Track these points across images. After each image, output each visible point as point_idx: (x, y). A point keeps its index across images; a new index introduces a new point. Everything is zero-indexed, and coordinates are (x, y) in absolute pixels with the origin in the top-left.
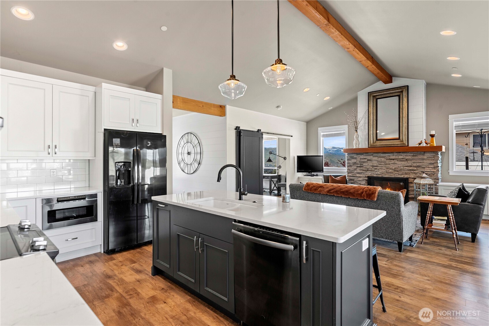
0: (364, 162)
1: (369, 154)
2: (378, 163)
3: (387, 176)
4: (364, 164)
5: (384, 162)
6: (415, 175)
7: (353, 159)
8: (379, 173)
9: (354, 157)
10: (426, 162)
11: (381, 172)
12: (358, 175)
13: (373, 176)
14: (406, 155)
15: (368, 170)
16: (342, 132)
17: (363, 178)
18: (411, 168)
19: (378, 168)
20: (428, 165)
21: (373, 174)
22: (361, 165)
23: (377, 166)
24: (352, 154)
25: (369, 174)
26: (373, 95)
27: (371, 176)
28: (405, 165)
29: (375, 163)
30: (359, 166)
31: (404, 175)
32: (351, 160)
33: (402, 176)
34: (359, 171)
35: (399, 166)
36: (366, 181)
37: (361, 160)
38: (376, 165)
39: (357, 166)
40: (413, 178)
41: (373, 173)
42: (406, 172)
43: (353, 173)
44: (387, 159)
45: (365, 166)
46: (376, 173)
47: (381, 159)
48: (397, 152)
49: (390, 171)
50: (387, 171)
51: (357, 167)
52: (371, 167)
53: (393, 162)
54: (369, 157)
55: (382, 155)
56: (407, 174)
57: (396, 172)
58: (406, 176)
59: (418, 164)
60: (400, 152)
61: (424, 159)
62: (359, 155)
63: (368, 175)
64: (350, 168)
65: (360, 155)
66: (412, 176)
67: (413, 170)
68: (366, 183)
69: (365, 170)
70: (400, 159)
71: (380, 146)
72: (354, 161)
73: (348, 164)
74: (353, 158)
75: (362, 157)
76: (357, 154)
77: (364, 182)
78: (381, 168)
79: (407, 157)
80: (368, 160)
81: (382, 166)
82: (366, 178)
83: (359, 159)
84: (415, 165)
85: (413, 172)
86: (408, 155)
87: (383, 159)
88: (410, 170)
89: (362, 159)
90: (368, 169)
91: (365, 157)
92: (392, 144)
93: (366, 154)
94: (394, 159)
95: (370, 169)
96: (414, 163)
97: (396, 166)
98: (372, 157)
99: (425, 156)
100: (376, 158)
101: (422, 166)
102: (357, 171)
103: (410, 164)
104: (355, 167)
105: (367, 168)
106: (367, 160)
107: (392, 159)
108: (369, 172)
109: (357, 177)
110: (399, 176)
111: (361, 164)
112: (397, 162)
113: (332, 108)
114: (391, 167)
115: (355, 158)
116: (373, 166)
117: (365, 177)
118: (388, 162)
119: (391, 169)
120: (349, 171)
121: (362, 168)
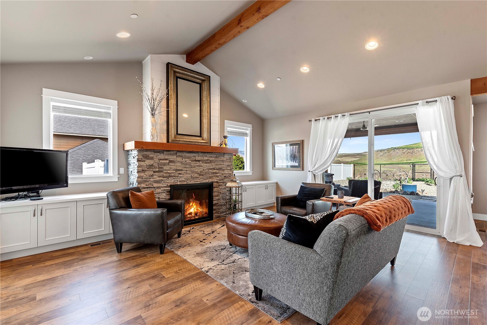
0: (165, 164)
1: (171, 153)
2: (182, 166)
3: (192, 182)
4: (165, 168)
5: (189, 164)
6: (218, 178)
7: (148, 159)
8: (183, 179)
9: (150, 156)
10: (226, 164)
11: (186, 177)
12: (155, 185)
13: (176, 183)
14: (210, 156)
15: (170, 176)
16: (103, 110)
17: (164, 189)
18: (215, 171)
19: (183, 172)
20: (227, 168)
21: (176, 182)
22: (161, 170)
23: (182, 170)
24: (147, 150)
25: (172, 181)
26: (174, 69)
27: (174, 184)
28: (210, 168)
29: (179, 166)
30: (158, 170)
31: (208, 179)
32: (144, 161)
33: (207, 181)
34: (158, 179)
35: (205, 169)
36: (168, 192)
37: (161, 161)
38: (180, 168)
39: (154, 170)
40: (216, 182)
41: (177, 179)
42: (210, 175)
43: (147, 183)
44: (192, 161)
45: (166, 170)
46: (181, 179)
47: (186, 160)
48: (202, 152)
49: (196, 175)
50: (192, 176)
51: (154, 172)
52: (175, 172)
53: (198, 163)
54: (173, 158)
55: (187, 155)
56: (210, 178)
57: (201, 177)
58: (210, 181)
59: (220, 166)
60: (205, 153)
61: (223, 161)
62: (157, 154)
63: (171, 184)
64: (142, 174)
65: (159, 154)
66: (215, 180)
67: (216, 173)
68: (168, 195)
69: (167, 176)
70: (205, 160)
71: (183, 142)
72: (148, 162)
73: (140, 168)
74: (147, 157)
75: (162, 156)
76: (155, 151)
77: (164, 194)
78: (186, 172)
79: (211, 159)
80: (171, 162)
81: (187, 169)
82: (167, 189)
83: (157, 161)
84: (217, 167)
85: (215, 175)
86: (212, 156)
87: (188, 161)
88: (214, 173)
89: (163, 160)
90: (171, 174)
91: (166, 157)
92: (196, 142)
93: (168, 152)
94: (199, 161)
95: (173, 175)
96: (217, 165)
97: (201, 169)
98: (175, 157)
99: (225, 158)
100: (179, 159)
101: (223, 169)
102: (155, 179)
103: (214, 167)
104: (152, 173)
105: (168, 173)
106: (167, 161)
107: (197, 161)
108: (172, 178)
109: (155, 187)
110: (204, 181)
111: (161, 168)
112: (202, 164)
113: (91, 58)
114: (197, 171)
115: (152, 158)
116: (177, 170)
117: (167, 186)
118: (193, 163)
119: (197, 173)
120: (140, 179)
121: (161, 174)
